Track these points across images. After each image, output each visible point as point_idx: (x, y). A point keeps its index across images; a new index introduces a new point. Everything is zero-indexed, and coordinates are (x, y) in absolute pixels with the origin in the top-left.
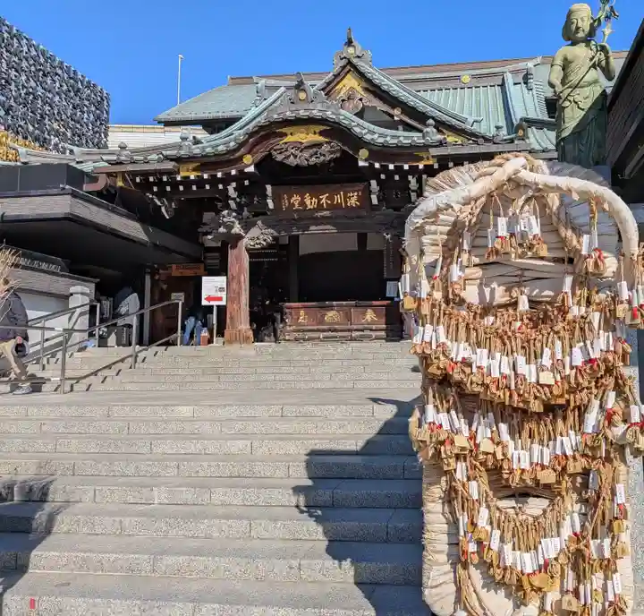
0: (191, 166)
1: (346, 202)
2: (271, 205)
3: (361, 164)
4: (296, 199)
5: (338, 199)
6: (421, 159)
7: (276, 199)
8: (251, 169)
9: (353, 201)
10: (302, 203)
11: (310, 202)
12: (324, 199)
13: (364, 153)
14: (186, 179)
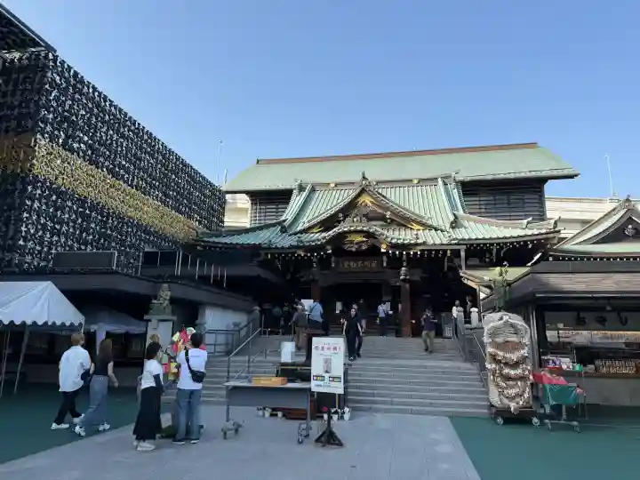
1: (371, 266)
3: (383, 250)
4: (346, 264)
5: (367, 264)
7: (337, 263)
8: (330, 252)
9: (374, 265)
10: (349, 266)
11: (353, 265)
12: (360, 263)
13: (384, 246)
14: (299, 255)
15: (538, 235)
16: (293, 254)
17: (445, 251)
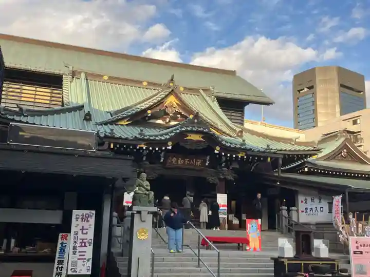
0: (143, 143)
1: (195, 164)
2: (162, 160)
3: (216, 152)
4: (174, 160)
5: (193, 162)
6: (239, 153)
7: (166, 158)
8: (170, 148)
9: (199, 163)
10: (177, 162)
11: (180, 162)
12: (187, 161)
13: (218, 148)
14: (141, 148)
15: (308, 151)
16: (135, 146)
17: (266, 158)
